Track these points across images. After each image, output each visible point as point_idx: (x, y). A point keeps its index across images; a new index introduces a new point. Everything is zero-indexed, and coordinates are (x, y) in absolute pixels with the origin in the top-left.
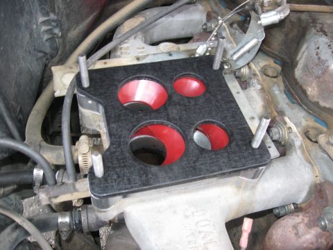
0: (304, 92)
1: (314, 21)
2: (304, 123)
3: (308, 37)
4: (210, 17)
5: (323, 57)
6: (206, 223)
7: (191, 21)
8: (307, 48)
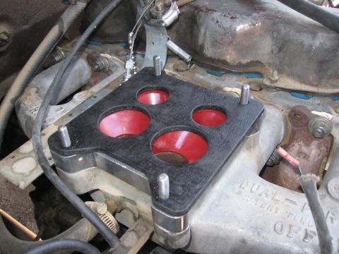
0: (225, 62)
1: (197, 8)
5: (227, 26)
6: (256, 186)
8: (206, 28)
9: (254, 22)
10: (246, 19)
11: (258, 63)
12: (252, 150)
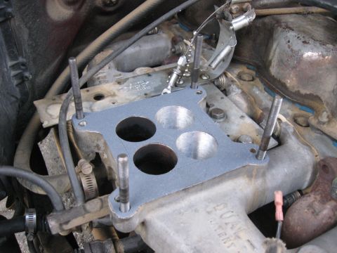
0: (284, 85)
1: (278, 22)
2: (291, 112)
3: (275, 36)
4: (174, 42)
5: (295, 48)
6: (230, 214)
7: (157, 48)
8: (277, 45)
9: (325, 53)
10: (318, 48)
11: (317, 98)
12: (253, 180)
